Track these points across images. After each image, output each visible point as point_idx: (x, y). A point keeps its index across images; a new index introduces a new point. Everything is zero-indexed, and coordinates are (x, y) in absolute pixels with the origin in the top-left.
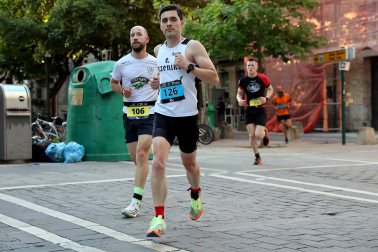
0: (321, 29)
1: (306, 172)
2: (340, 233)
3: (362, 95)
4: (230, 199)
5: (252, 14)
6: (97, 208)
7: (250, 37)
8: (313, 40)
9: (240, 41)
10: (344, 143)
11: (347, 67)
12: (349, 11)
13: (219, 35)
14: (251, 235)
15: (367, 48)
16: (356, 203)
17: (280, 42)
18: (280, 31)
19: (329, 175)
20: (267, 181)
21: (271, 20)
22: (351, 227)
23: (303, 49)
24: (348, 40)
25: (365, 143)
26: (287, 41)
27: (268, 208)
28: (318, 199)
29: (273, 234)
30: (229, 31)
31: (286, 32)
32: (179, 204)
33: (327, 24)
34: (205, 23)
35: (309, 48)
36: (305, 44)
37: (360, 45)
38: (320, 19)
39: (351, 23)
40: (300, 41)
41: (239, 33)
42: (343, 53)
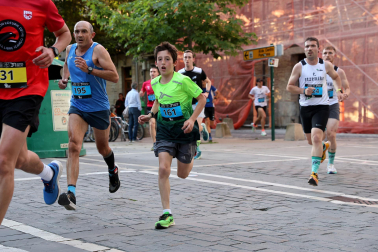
0: (251, 26)
1: (237, 168)
2: (272, 228)
5: (183, 8)
6: (23, 207)
7: (180, 32)
8: (243, 37)
9: (170, 36)
10: (273, 139)
11: (276, 65)
12: (277, 9)
13: (149, 30)
14: (184, 232)
15: (295, 46)
16: (287, 198)
17: (210, 37)
18: (210, 27)
19: (260, 171)
20: (199, 177)
21: (202, 15)
22: (282, 222)
23: (233, 45)
24: (276, 37)
25: (293, 139)
26: (217, 37)
27: (200, 204)
30: (159, 26)
31: (217, 28)
32: (109, 201)
33: (256, 21)
34: (135, 17)
35: (239, 44)
37: (288, 42)
38: (249, 15)
39: (279, 20)
40: (230, 37)
41: (170, 28)
42: (272, 49)
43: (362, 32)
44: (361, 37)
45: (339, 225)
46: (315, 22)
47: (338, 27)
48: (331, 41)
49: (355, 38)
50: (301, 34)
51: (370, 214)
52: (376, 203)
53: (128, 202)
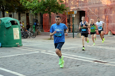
0: (66, 3)
1: (67, 50)
3: (77, 22)
4: (50, 61)
8: (65, 8)
10: (73, 38)
11: (74, 16)
13: (38, 7)
15: (79, 9)
19: (73, 51)
24: (73, 6)
25: (79, 37)
26: (58, 9)
28: (73, 61)
29: (66, 74)
30: (41, 6)
31: (57, 6)
32: (36, 64)
33: (67, 1)
37: (77, 8)
39: (74, 1)
40: (61, 9)
41: (44, 7)
42: (73, 12)
43: (98, 5)
44: (98, 7)
45: (98, 71)
46: (84, 2)
47: (91, 4)
48: (89, 8)
49: (96, 7)
50: (81, 6)
51: (105, 67)
52: (106, 63)
53: (42, 64)
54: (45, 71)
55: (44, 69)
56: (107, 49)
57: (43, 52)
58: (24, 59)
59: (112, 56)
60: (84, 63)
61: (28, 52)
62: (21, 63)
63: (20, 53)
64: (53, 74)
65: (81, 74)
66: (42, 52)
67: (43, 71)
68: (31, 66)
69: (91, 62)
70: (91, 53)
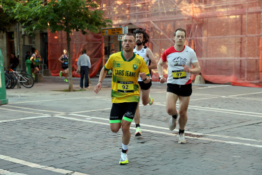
2: (155, 155)
4: (79, 134)
8: (103, 22)
13: (41, 16)
14: (108, 160)
15: (130, 24)
18: (82, 14)
20: (92, 120)
22: (158, 151)
23: (97, 28)
24: (118, 18)
32: (50, 139)
36: (98, 24)
37: (126, 22)
39: (120, 6)
40: (95, 21)
41: (55, 15)
42: (121, 29)
43: (173, 17)
44: (173, 21)
46: (143, 9)
47: (158, 13)
48: (154, 22)
49: (170, 21)
50: (135, 17)
51: (202, 145)
52: (201, 136)
53: (62, 139)
54: (72, 154)
55: (69, 149)
56: (198, 111)
57: (60, 115)
58: (19, 130)
59: (213, 124)
60: (155, 138)
61: (24, 115)
62: (13, 137)
63: (5, 119)
64: (91, 158)
65: (153, 158)
66: (57, 116)
67: (68, 153)
68: (39, 142)
69: (170, 136)
70: (165, 118)
